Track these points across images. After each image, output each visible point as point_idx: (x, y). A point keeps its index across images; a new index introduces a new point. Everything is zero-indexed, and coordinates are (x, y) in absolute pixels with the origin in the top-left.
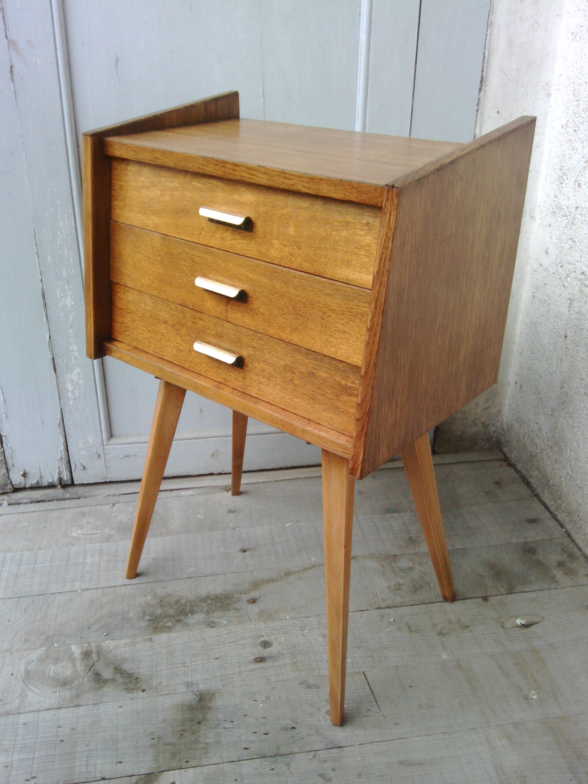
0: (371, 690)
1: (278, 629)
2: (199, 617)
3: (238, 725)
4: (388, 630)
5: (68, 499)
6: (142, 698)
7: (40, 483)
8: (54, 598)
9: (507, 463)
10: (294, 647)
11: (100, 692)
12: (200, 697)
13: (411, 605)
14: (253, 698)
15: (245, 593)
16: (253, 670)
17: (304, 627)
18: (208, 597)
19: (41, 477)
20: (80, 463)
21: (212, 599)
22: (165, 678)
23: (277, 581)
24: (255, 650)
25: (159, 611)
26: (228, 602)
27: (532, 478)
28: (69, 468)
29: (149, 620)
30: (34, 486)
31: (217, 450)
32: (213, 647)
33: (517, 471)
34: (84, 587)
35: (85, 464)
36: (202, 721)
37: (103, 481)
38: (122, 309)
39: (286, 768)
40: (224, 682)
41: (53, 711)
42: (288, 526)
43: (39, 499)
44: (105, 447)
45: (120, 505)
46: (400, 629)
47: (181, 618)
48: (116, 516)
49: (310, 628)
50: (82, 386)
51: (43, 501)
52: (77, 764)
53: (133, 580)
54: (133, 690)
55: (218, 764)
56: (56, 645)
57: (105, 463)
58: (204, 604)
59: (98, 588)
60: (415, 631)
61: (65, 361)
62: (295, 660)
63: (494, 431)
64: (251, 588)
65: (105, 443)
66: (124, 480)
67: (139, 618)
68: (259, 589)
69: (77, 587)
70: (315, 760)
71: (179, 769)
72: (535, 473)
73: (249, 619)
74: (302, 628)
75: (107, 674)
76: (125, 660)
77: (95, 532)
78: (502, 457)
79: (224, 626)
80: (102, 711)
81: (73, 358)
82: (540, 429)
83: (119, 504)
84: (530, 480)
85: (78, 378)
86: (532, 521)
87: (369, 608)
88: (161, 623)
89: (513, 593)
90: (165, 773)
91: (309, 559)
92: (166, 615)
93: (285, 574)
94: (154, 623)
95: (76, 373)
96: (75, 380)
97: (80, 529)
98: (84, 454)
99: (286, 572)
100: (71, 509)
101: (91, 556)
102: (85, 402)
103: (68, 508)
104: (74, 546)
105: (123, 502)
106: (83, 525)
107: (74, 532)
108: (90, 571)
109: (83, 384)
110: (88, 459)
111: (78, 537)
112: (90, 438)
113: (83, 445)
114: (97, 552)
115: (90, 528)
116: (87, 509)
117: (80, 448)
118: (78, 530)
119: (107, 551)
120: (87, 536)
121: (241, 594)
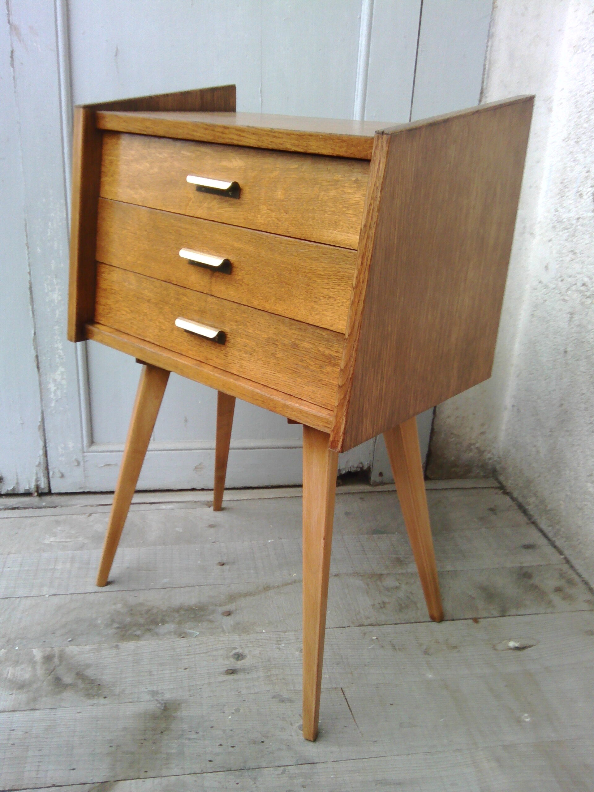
0: (349, 706)
1: (253, 642)
2: (170, 627)
3: (203, 736)
4: (370, 648)
5: (44, 507)
6: (104, 705)
7: (16, 490)
8: (20, 601)
9: (502, 491)
10: (269, 661)
11: (59, 697)
12: (165, 707)
13: (396, 624)
14: (221, 709)
15: (221, 605)
16: (223, 682)
17: (280, 641)
18: (181, 608)
19: (18, 483)
20: (59, 471)
21: (185, 610)
22: (129, 686)
23: (254, 594)
24: (227, 662)
25: (128, 619)
26: (202, 613)
27: (529, 505)
28: (46, 475)
29: (118, 628)
30: (10, 492)
31: (200, 464)
32: (183, 657)
33: (513, 499)
34: (52, 592)
35: (63, 471)
36: (165, 731)
37: (81, 491)
38: (106, 290)
39: (252, 783)
40: (192, 692)
41: (6, 713)
42: (270, 543)
43: (14, 506)
44: (85, 454)
45: (97, 515)
46: (383, 647)
47: (151, 627)
48: (92, 526)
49: (286, 642)
50: (65, 387)
51: (18, 508)
52: (27, 769)
53: (105, 587)
54: (94, 695)
55: (178, 775)
56: (17, 648)
57: (84, 472)
58: (176, 615)
59: (67, 594)
60: (399, 649)
61: (49, 359)
62: (269, 674)
63: (490, 459)
64: (227, 600)
65: (85, 449)
66: (103, 491)
67: (108, 626)
68: (236, 603)
69: (45, 593)
70: (284, 775)
71: (137, 779)
72: (532, 500)
73: (223, 631)
74: (278, 643)
75: (68, 679)
76: (88, 666)
77: (69, 540)
78: (497, 485)
79: (196, 637)
80: (59, 715)
81: (57, 356)
82: (538, 452)
84: (527, 507)
85: (62, 378)
86: (528, 547)
87: (351, 625)
88: (130, 632)
89: (505, 616)
90: (120, 782)
91: (290, 575)
92: (136, 624)
93: (265, 589)
94: (122, 631)
95: (59, 373)
96: (58, 380)
97: (53, 537)
98: (63, 460)
99: (265, 587)
100: (46, 517)
101: (62, 563)
102: (67, 404)
103: (43, 516)
104: (45, 553)
105: (100, 513)
106: (57, 533)
107: (47, 539)
108: (60, 577)
109: (66, 384)
110: (67, 466)
111: (51, 544)
112: (71, 443)
113: (63, 451)
114: (69, 559)
115: (64, 536)
116: (62, 518)
117: (59, 453)
118: (51, 538)
119: (79, 559)
120: (60, 544)
121: (216, 606)
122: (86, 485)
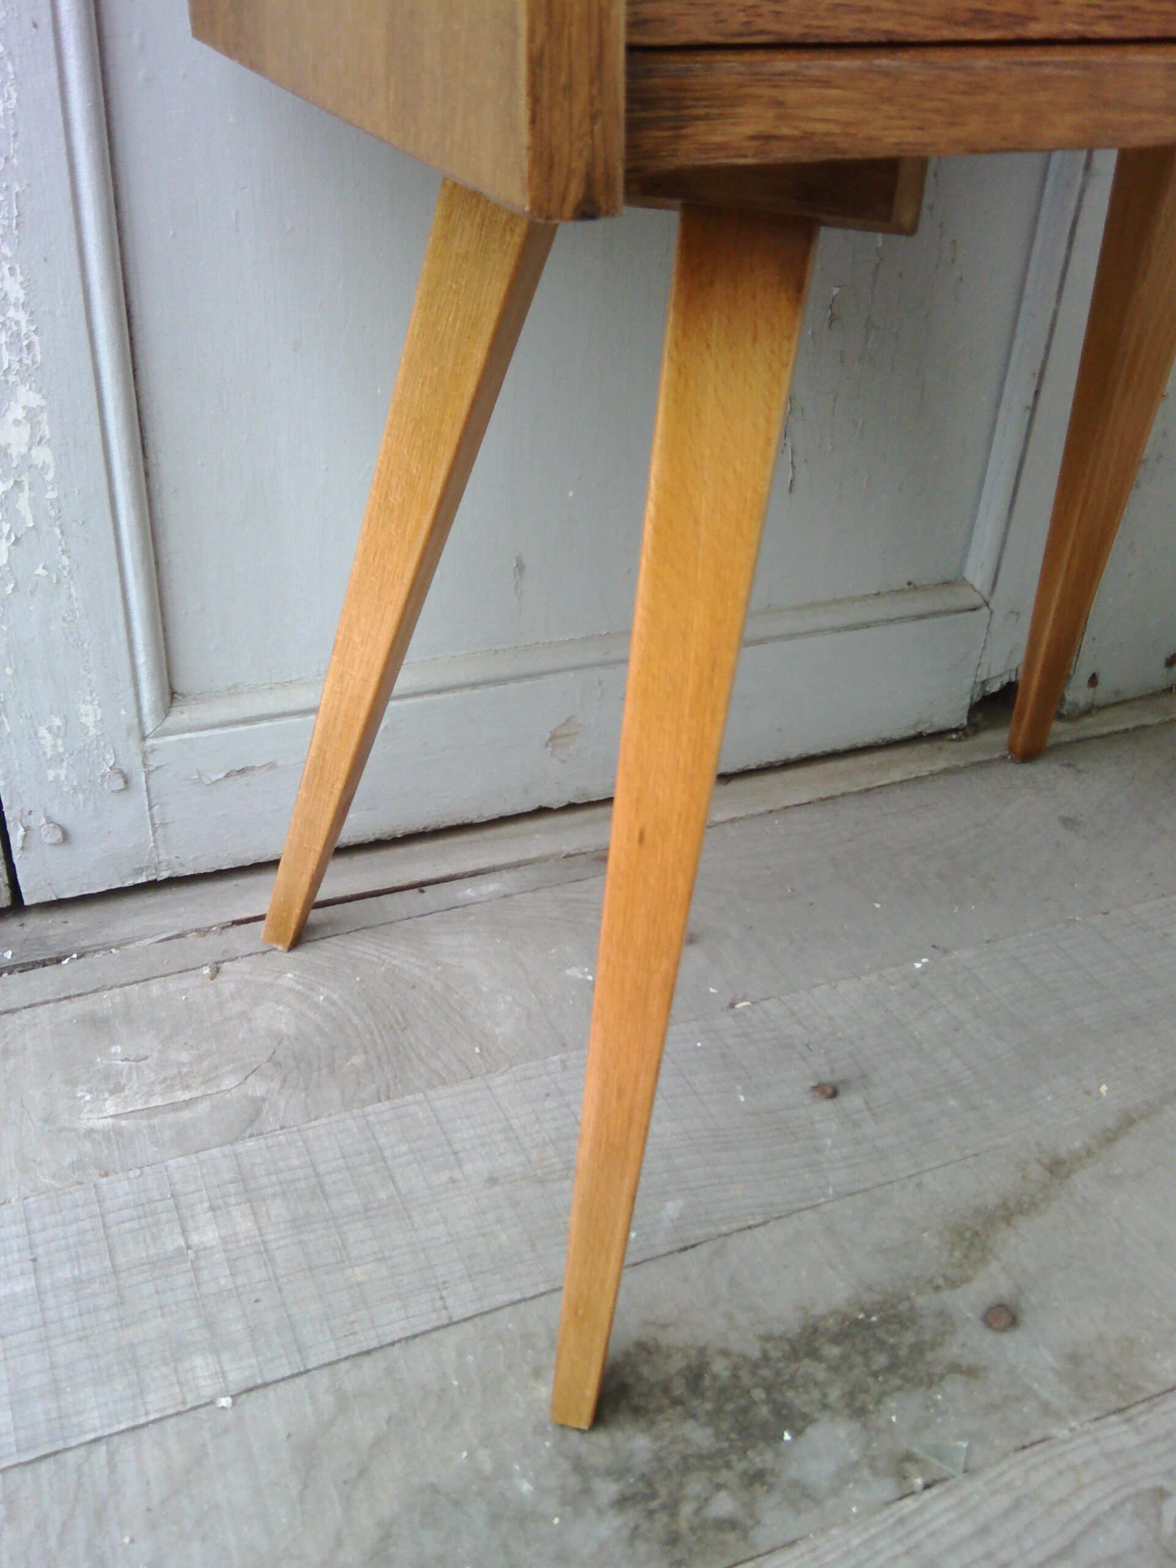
2: (834, 1438)
8: (112, 1466)
15: (953, 1284)
18: (815, 1330)
20: (49, 821)
21: (837, 1339)
23: (1035, 1205)
26: (909, 1338)
29: (622, 1502)
31: (569, 721)
34: (237, 1376)
35: (66, 818)
37: (142, 879)
42: (924, 972)
44: (150, 742)
45: (242, 966)
47: (758, 1460)
48: (245, 1016)
50: (50, 476)
57: (150, 808)
58: (807, 1365)
59: (307, 1371)
64: (957, 1254)
65: (149, 725)
66: (225, 867)
67: (572, 1502)
68: (997, 1258)
69: (207, 1387)
73: (1046, 1409)
77: (182, 1096)
79: (970, 1469)
83: (235, 963)
85: (31, 437)
88: (687, 1509)
91: (1088, 1092)
92: (685, 1458)
93: (1051, 1172)
94: (651, 1513)
96: (17, 449)
97: (112, 1093)
98: (62, 778)
99: (1046, 1161)
100: (40, 1010)
101: (210, 1214)
102: (63, 551)
103: (25, 1008)
104: (112, 1177)
105: (250, 955)
106: (119, 1073)
107: (90, 1111)
108: (236, 1288)
109: (52, 465)
110: (81, 797)
111: (118, 1132)
112: (89, 707)
113: (60, 742)
114: (232, 1188)
115: (153, 1083)
116: (108, 1001)
117: (45, 754)
118: (105, 1100)
119: (274, 1178)
120: (155, 1121)
121: (937, 1288)
122: (158, 855)
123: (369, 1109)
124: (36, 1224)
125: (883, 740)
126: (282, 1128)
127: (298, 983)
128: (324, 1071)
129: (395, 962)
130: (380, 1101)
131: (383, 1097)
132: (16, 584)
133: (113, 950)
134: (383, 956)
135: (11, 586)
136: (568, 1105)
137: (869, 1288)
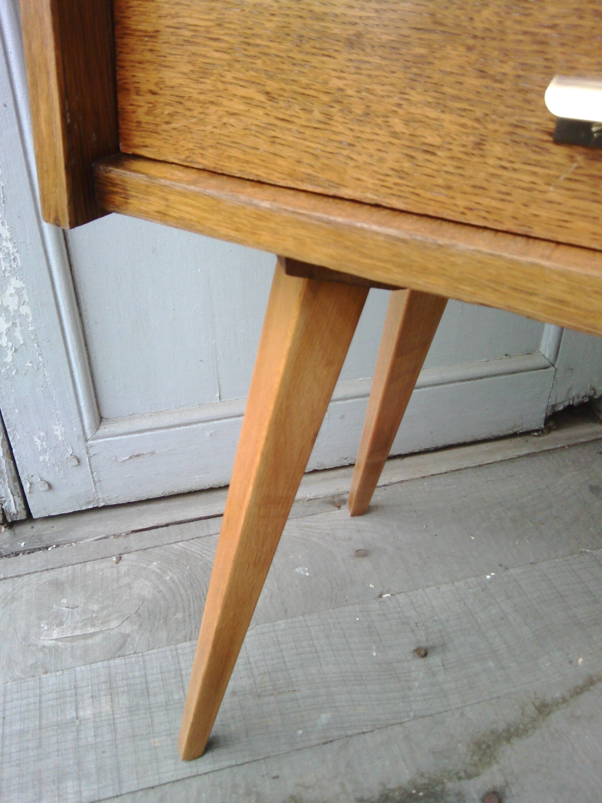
5: (23, 552)
15: (469, 776)
18: (387, 798)
20: (42, 480)
23: (526, 731)
28: (19, 490)
35: (50, 480)
37: (91, 506)
38: (154, 35)
44: (90, 442)
45: (132, 556)
48: (129, 586)
50: (30, 319)
53: (200, 759)
57: (92, 473)
59: (121, 795)
64: (476, 758)
65: (89, 434)
66: (132, 501)
68: (498, 762)
77: (90, 630)
83: (130, 555)
85: (19, 302)
91: (571, 662)
95: (13, 291)
96: (13, 307)
97: (58, 626)
98: (47, 460)
99: (537, 704)
100: (33, 576)
101: (91, 700)
102: (39, 355)
103: (26, 574)
104: (49, 674)
105: (137, 551)
106: (63, 615)
107: (46, 636)
108: (96, 744)
109: (31, 314)
110: (57, 468)
111: (56, 648)
112: (58, 427)
113: (44, 443)
114: (104, 686)
115: (78, 622)
116: (65, 573)
117: (37, 449)
118: (54, 629)
119: (125, 682)
120: (75, 644)
121: (460, 778)
122: (98, 496)
123: (179, 646)
124: (9, 698)
125: (493, 436)
126: (135, 653)
127: (159, 568)
128: (162, 621)
129: (209, 559)
130: (186, 641)
131: (188, 639)
132: (17, 370)
133: (73, 544)
134: (203, 555)
135: (15, 372)
136: (281, 651)
137: (422, 775)
